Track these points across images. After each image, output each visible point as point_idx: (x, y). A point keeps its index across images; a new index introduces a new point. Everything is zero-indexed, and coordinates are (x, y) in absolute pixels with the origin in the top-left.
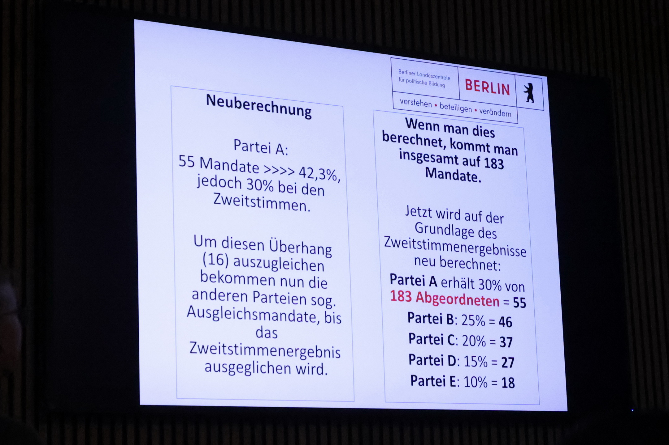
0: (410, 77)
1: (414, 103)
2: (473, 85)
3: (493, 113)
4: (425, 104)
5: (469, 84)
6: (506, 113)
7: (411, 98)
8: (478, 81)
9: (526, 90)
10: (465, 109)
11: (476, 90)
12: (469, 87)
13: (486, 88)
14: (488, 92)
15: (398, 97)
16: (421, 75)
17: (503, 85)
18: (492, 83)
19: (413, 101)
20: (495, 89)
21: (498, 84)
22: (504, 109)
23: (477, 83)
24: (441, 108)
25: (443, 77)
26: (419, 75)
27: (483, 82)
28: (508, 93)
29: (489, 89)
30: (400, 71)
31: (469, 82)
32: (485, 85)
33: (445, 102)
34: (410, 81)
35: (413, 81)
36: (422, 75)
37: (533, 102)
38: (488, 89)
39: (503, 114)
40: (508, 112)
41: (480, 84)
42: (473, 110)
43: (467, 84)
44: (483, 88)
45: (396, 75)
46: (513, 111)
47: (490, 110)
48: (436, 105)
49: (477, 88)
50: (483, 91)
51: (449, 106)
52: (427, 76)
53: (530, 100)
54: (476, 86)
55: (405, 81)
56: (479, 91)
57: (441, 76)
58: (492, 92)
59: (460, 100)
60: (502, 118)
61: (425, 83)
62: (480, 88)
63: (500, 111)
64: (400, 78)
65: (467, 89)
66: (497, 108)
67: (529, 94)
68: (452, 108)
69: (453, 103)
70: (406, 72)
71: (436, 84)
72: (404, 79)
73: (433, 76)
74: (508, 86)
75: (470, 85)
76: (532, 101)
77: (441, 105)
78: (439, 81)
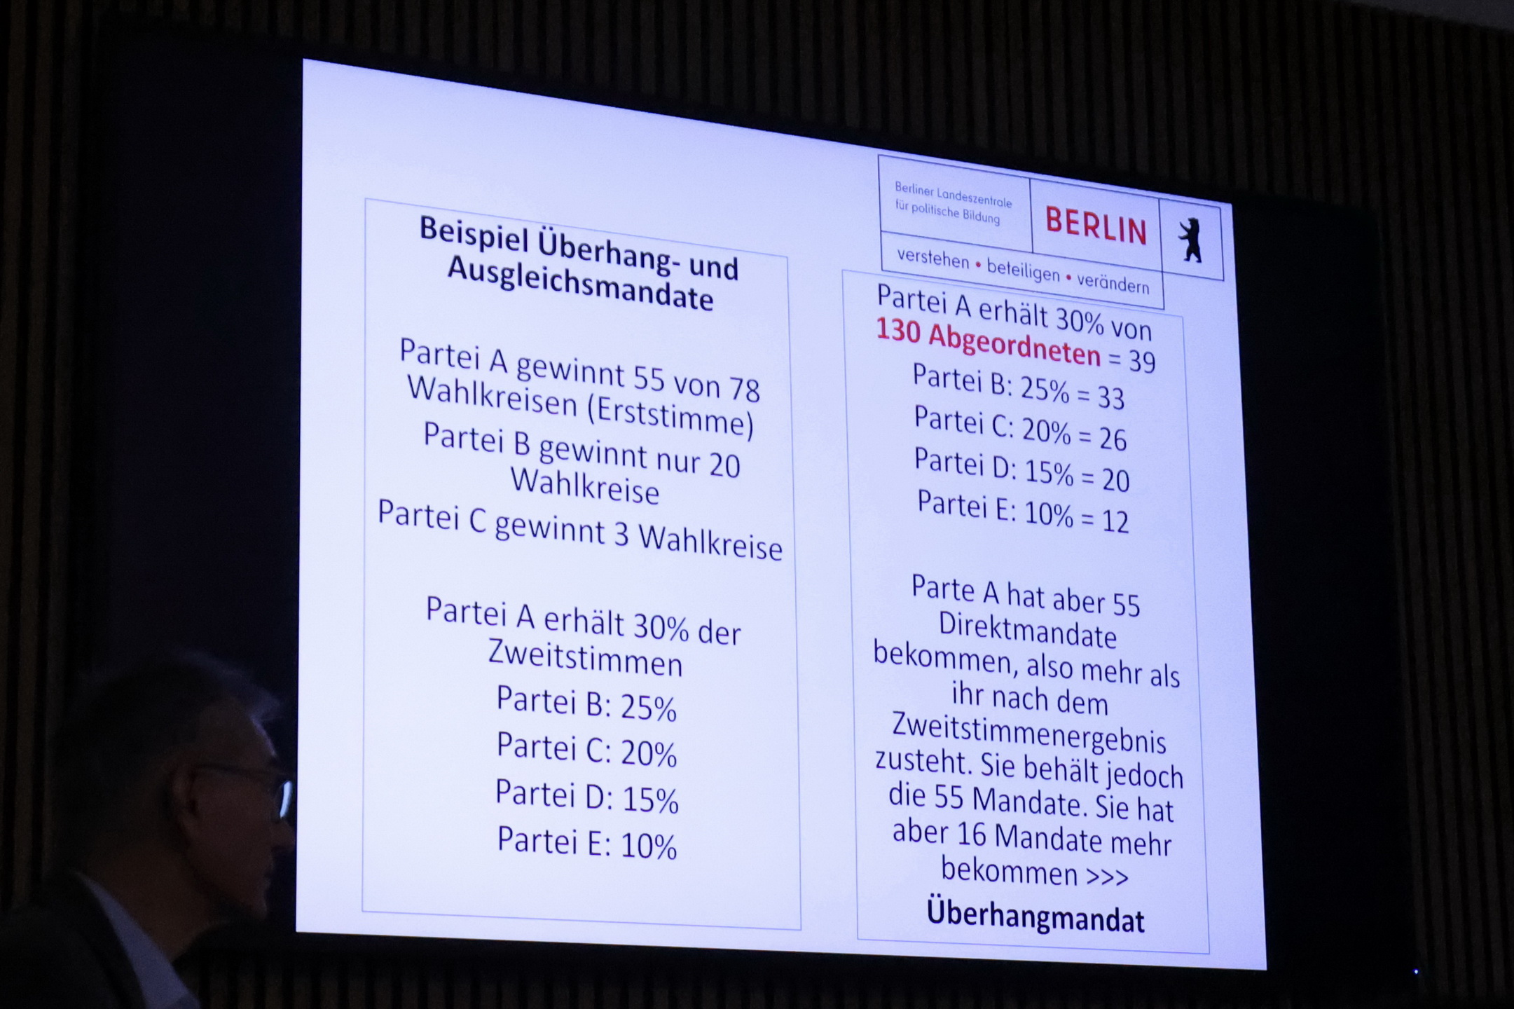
0: (921, 200)
1: (928, 257)
2: (1063, 220)
3: (1109, 284)
4: (954, 262)
5: (1054, 219)
6: (1138, 285)
7: (921, 247)
8: (1076, 212)
9: (1185, 233)
10: (1043, 276)
11: (1070, 231)
12: (1054, 224)
13: (1094, 229)
14: (1097, 236)
15: (893, 245)
16: (946, 195)
17: (1132, 223)
18: (1106, 218)
19: (928, 253)
20: (1114, 230)
21: (1121, 220)
22: (1134, 277)
23: (1073, 217)
24: (989, 270)
25: (995, 200)
26: (941, 194)
27: (1086, 214)
28: (1143, 240)
29: (1101, 230)
30: (900, 186)
31: (1054, 214)
32: (1092, 222)
33: (999, 258)
34: (922, 209)
35: (927, 209)
36: (948, 196)
37: (1199, 261)
38: (1097, 230)
39: (1129, 287)
40: (1143, 283)
41: (1079, 217)
42: (1063, 278)
43: (1050, 219)
44: (1087, 228)
45: (890, 195)
46: (1153, 280)
47: (1100, 278)
48: (978, 265)
49: (1073, 227)
50: (1087, 234)
51: (1009, 266)
52: (958, 197)
53: (1193, 257)
54: (1069, 222)
55: (910, 208)
56: (1076, 233)
57: (991, 199)
58: (1107, 237)
59: (1033, 252)
60: (1127, 297)
61: (956, 214)
62: (1080, 228)
63: (1123, 281)
64: (899, 202)
65: (1050, 228)
66: (1116, 275)
67: (1190, 242)
68: (1014, 271)
69: (1016, 260)
70: (912, 189)
71: (980, 215)
72: (906, 205)
73: (973, 199)
74: (1143, 223)
75: (1057, 219)
76: (1197, 259)
77: (989, 264)
78: (986, 210)
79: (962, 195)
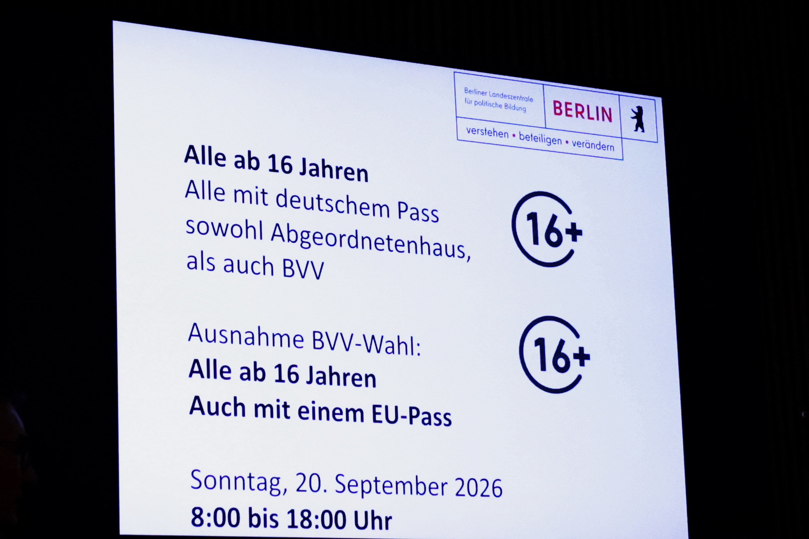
0: (480, 98)
1: (484, 132)
2: (563, 108)
3: (591, 145)
4: (500, 134)
5: (557, 107)
6: (608, 146)
7: (481, 125)
8: (570, 104)
9: (634, 115)
10: (553, 141)
11: (567, 115)
12: (558, 111)
13: (581, 113)
14: (583, 117)
15: (464, 125)
17: (603, 109)
18: (588, 106)
19: (484, 129)
20: (593, 114)
21: (597, 108)
22: (605, 141)
23: (569, 106)
24: (520, 139)
25: (523, 98)
26: (491, 95)
27: (577, 105)
28: (610, 119)
29: (585, 114)
30: (467, 90)
31: (557, 105)
32: (580, 109)
33: (526, 131)
34: (480, 104)
35: (483, 103)
36: (495, 95)
37: (643, 131)
38: (583, 114)
39: (602, 147)
40: (610, 144)
41: (573, 107)
42: (564, 142)
43: (555, 108)
44: (577, 113)
45: (461, 95)
46: (617, 143)
47: (586, 142)
48: (514, 135)
49: (569, 112)
50: (577, 116)
51: (532, 136)
52: (501, 96)
53: (639, 129)
54: (567, 109)
55: (473, 102)
56: (571, 116)
57: (521, 97)
58: (589, 118)
59: (546, 128)
60: (601, 153)
61: (500, 106)
62: (573, 113)
63: (599, 143)
64: (467, 99)
65: (556, 113)
66: (595, 140)
67: (637, 120)
68: (535, 139)
69: (536, 132)
70: (474, 92)
71: (514, 107)
72: (471, 101)
73: (510, 97)
74: (610, 109)
75: (559, 108)
77: (520, 135)
78: (519, 103)
79: (504, 95)
